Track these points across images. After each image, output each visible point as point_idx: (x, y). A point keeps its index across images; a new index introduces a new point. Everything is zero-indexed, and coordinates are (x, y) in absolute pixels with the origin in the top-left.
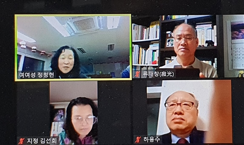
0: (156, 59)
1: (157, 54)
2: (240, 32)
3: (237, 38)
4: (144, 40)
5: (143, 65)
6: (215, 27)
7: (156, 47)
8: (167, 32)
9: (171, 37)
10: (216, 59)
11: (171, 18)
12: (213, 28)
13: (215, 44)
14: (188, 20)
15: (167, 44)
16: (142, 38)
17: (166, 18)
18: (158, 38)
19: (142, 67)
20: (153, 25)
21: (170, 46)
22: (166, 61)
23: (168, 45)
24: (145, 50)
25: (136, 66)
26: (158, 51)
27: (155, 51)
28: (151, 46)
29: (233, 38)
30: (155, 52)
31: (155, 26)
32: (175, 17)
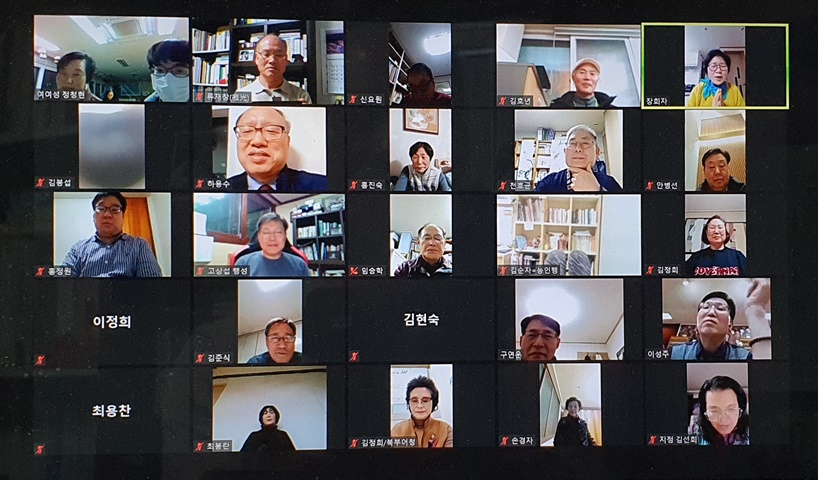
0: (225, 77)
1: (226, 71)
2: (338, 44)
3: (334, 53)
4: (209, 51)
5: (207, 84)
6: (305, 36)
7: (225, 61)
8: (241, 42)
9: (245, 48)
10: (305, 79)
11: (245, 23)
12: (301, 38)
13: (305, 60)
14: (269, 26)
15: (240, 57)
16: (206, 48)
17: (238, 22)
18: (228, 49)
19: (205, 87)
20: (221, 31)
21: (244, 60)
22: (239, 80)
23: (242, 58)
24: (211, 64)
25: (197, 87)
26: (227, 66)
27: (224, 66)
28: (218, 60)
29: (328, 52)
30: (224, 68)
31: (223, 33)
32: (251, 21)
